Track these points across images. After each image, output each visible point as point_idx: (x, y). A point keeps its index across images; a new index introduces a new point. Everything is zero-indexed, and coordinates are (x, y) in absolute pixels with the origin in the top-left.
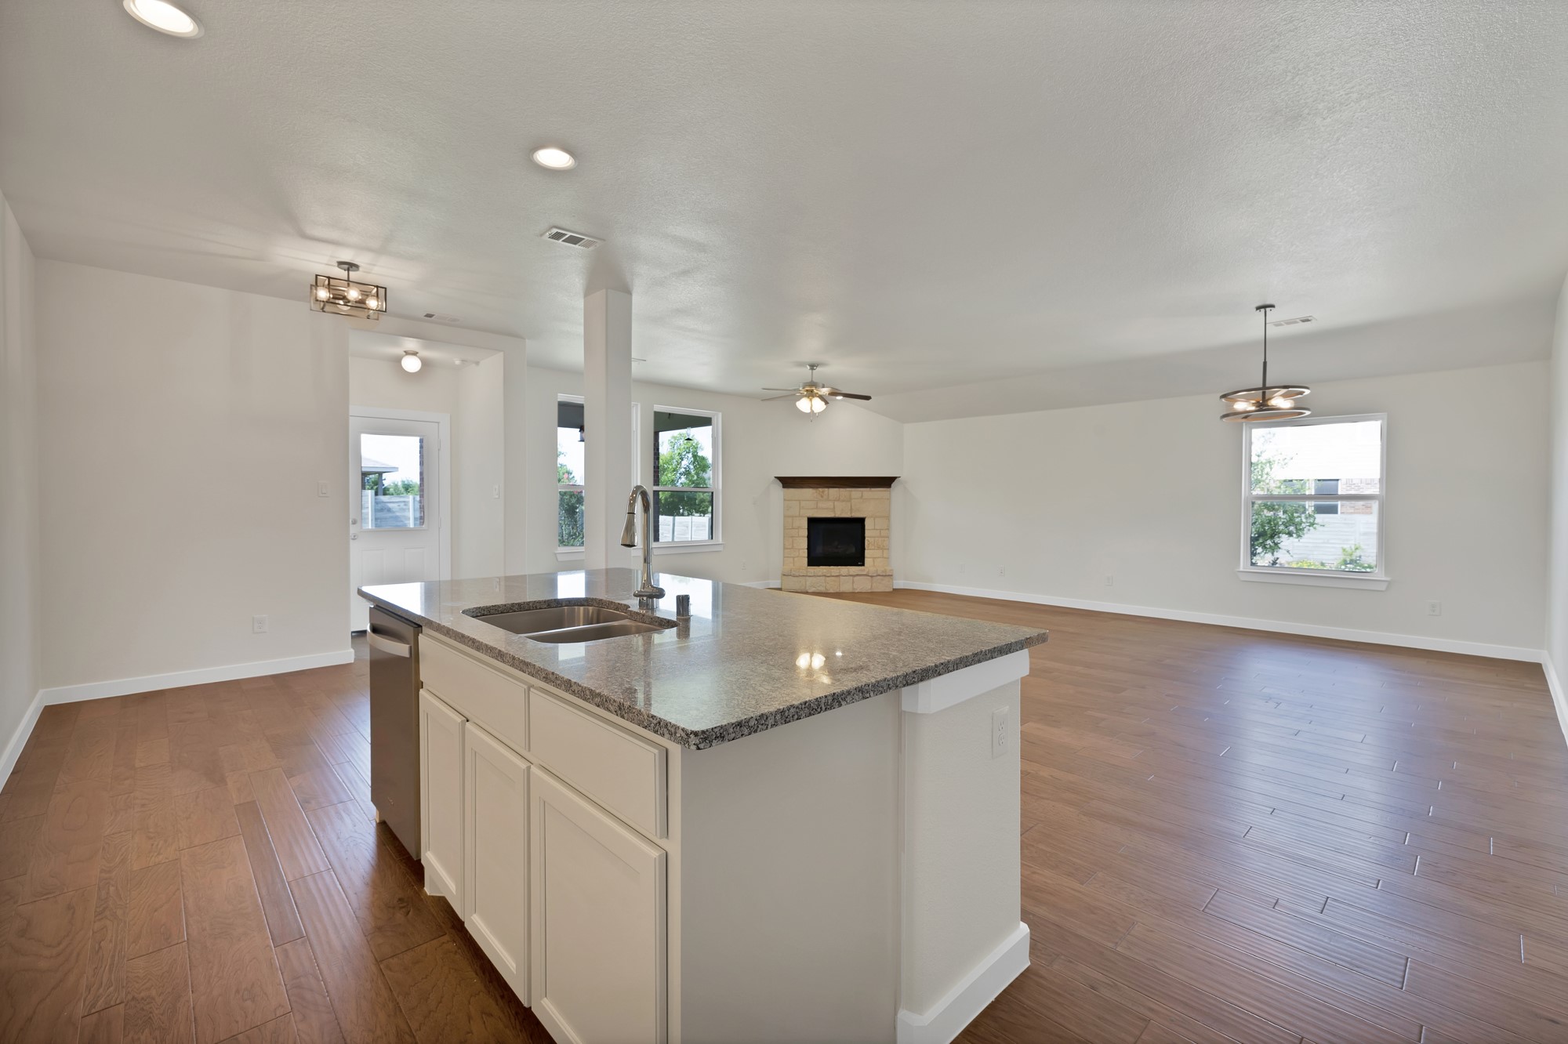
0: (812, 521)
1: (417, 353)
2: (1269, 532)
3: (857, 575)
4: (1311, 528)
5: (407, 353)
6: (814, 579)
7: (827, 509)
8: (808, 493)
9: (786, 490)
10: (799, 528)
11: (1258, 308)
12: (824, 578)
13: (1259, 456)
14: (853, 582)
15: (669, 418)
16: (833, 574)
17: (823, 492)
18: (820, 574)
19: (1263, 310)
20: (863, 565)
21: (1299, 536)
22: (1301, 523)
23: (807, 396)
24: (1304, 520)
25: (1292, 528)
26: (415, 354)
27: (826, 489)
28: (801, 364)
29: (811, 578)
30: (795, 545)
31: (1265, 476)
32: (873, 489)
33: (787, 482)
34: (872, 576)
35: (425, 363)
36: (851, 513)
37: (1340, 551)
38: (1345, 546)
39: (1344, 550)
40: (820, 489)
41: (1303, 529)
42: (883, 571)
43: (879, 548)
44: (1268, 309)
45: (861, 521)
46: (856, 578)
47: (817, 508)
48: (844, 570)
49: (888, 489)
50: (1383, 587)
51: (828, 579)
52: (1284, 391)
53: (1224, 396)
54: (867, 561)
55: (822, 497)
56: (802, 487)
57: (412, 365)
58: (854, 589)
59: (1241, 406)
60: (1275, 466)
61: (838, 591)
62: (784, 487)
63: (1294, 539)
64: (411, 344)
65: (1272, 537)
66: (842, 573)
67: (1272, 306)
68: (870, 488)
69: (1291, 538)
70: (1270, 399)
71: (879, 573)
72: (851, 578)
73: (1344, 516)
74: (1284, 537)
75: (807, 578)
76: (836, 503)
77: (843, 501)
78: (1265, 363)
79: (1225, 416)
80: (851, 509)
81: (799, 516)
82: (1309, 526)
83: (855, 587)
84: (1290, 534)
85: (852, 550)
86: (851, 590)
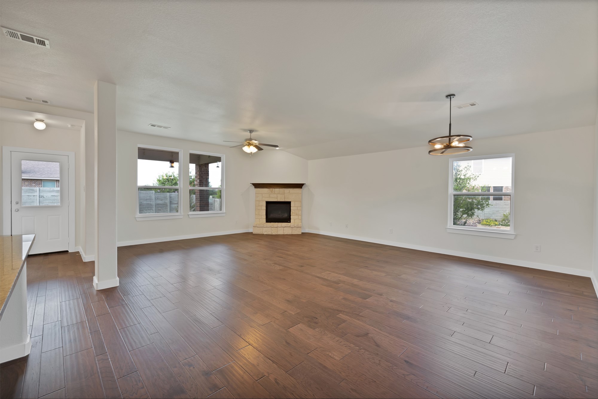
0: (268, 203)
1: (44, 121)
2: (470, 208)
3: (285, 227)
4: (487, 206)
5: (37, 120)
6: (267, 228)
7: (274, 197)
8: (265, 190)
9: (256, 189)
10: (261, 206)
11: (447, 96)
12: (270, 228)
13: (465, 176)
14: (284, 230)
15: (209, 157)
16: (274, 227)
17: (272, 190)
18: (269, 226)
19: (449, 97)
20: (290, 222)
21: (482, 210)
22: (483, 204)
23: (248, 145)
24: (484, 203)
25: (479, 206)
26: (42, 121)
27: (274, 189)
28: (245, 130)
29: (265, 228)
30: (260, 213)
31: (467, 184)
32: (294, 189)
33: (257, 186)
34: (292, 227)
35: (47, 125)
36: (285, 199)
37: (503, 216)
38: (504, 213)
39: (504, 215)
40: (271, 189)
41: (484, 207)
42: (297, 225)
43: (297, 215)
44: (452, 97)
45: (289, 203)
46: (285, 228)
47: (270, 197)
48: (280, 224)
49: (301, 189)
50: (513, 237)
51: (272, 228)
52: (458, 138)
53: (430, 141)
54: (292, 220)
55: (272, 192)
56: (263, 188)
57: (40, 126)
58: (284, 233)
59: (438, 146)
60: (472, 180)
61: (277, 234)
62: (255, 188)
63: (480, 211)
64: (40, 116)
65: (471, 210)
66: (279, 226)
67: (454, 95)
68: (293, 188)
69: (479, 211)
70: (452, 143)
71: (295, 226)
72: (283, 228)
73: (504, 201)
74: (476, 210)
75: (264, 228)
76: (278, 195)
77: (281, 194)
78: (450, 125)
79: (430, 152)
80: (285, 198)
81: (262, 201)
82: (487, 205)
83: (284, 232)
84: (478, 209)
85: (286, 215)
86: (283, 234)
